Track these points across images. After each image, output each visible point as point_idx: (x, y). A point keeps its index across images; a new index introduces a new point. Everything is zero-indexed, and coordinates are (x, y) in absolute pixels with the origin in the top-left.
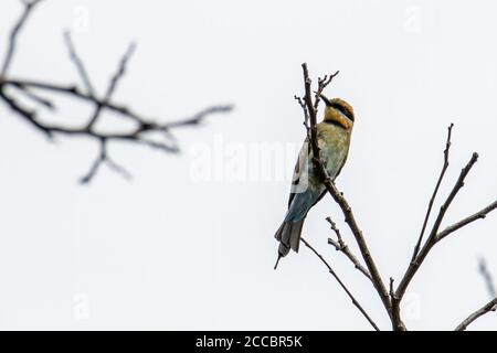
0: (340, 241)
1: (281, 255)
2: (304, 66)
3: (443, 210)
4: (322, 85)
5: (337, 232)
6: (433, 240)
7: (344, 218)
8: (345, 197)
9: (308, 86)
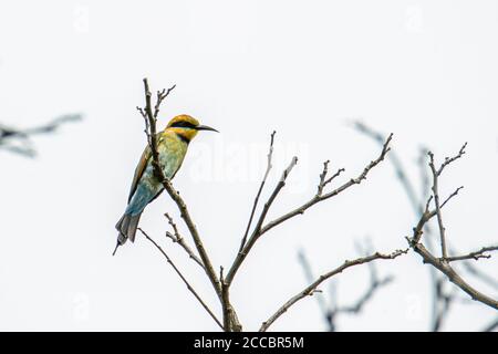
0: (177, 234)
1: (119, 243)
2: (145, 81)
3: (267, 207)
4: (160, 97)
5: (174, 226)
6: (258, 233)
7: (180, 213)
8: (181, 196)
9: (148, 98)
